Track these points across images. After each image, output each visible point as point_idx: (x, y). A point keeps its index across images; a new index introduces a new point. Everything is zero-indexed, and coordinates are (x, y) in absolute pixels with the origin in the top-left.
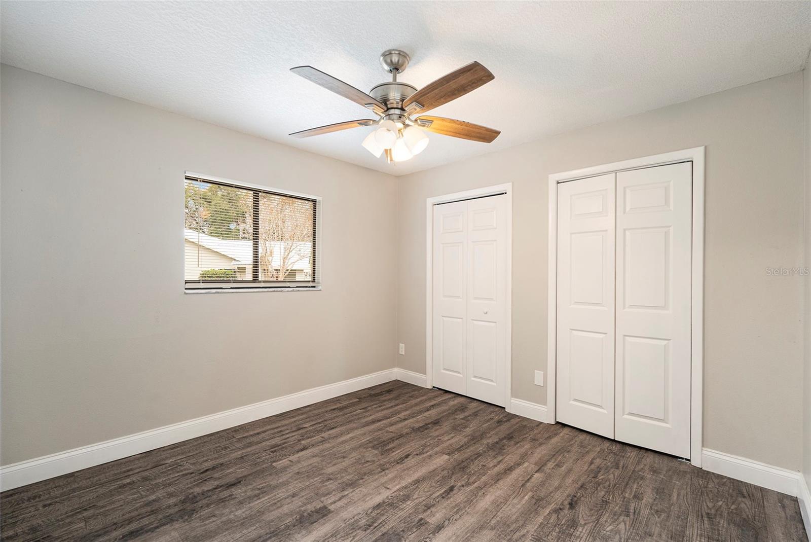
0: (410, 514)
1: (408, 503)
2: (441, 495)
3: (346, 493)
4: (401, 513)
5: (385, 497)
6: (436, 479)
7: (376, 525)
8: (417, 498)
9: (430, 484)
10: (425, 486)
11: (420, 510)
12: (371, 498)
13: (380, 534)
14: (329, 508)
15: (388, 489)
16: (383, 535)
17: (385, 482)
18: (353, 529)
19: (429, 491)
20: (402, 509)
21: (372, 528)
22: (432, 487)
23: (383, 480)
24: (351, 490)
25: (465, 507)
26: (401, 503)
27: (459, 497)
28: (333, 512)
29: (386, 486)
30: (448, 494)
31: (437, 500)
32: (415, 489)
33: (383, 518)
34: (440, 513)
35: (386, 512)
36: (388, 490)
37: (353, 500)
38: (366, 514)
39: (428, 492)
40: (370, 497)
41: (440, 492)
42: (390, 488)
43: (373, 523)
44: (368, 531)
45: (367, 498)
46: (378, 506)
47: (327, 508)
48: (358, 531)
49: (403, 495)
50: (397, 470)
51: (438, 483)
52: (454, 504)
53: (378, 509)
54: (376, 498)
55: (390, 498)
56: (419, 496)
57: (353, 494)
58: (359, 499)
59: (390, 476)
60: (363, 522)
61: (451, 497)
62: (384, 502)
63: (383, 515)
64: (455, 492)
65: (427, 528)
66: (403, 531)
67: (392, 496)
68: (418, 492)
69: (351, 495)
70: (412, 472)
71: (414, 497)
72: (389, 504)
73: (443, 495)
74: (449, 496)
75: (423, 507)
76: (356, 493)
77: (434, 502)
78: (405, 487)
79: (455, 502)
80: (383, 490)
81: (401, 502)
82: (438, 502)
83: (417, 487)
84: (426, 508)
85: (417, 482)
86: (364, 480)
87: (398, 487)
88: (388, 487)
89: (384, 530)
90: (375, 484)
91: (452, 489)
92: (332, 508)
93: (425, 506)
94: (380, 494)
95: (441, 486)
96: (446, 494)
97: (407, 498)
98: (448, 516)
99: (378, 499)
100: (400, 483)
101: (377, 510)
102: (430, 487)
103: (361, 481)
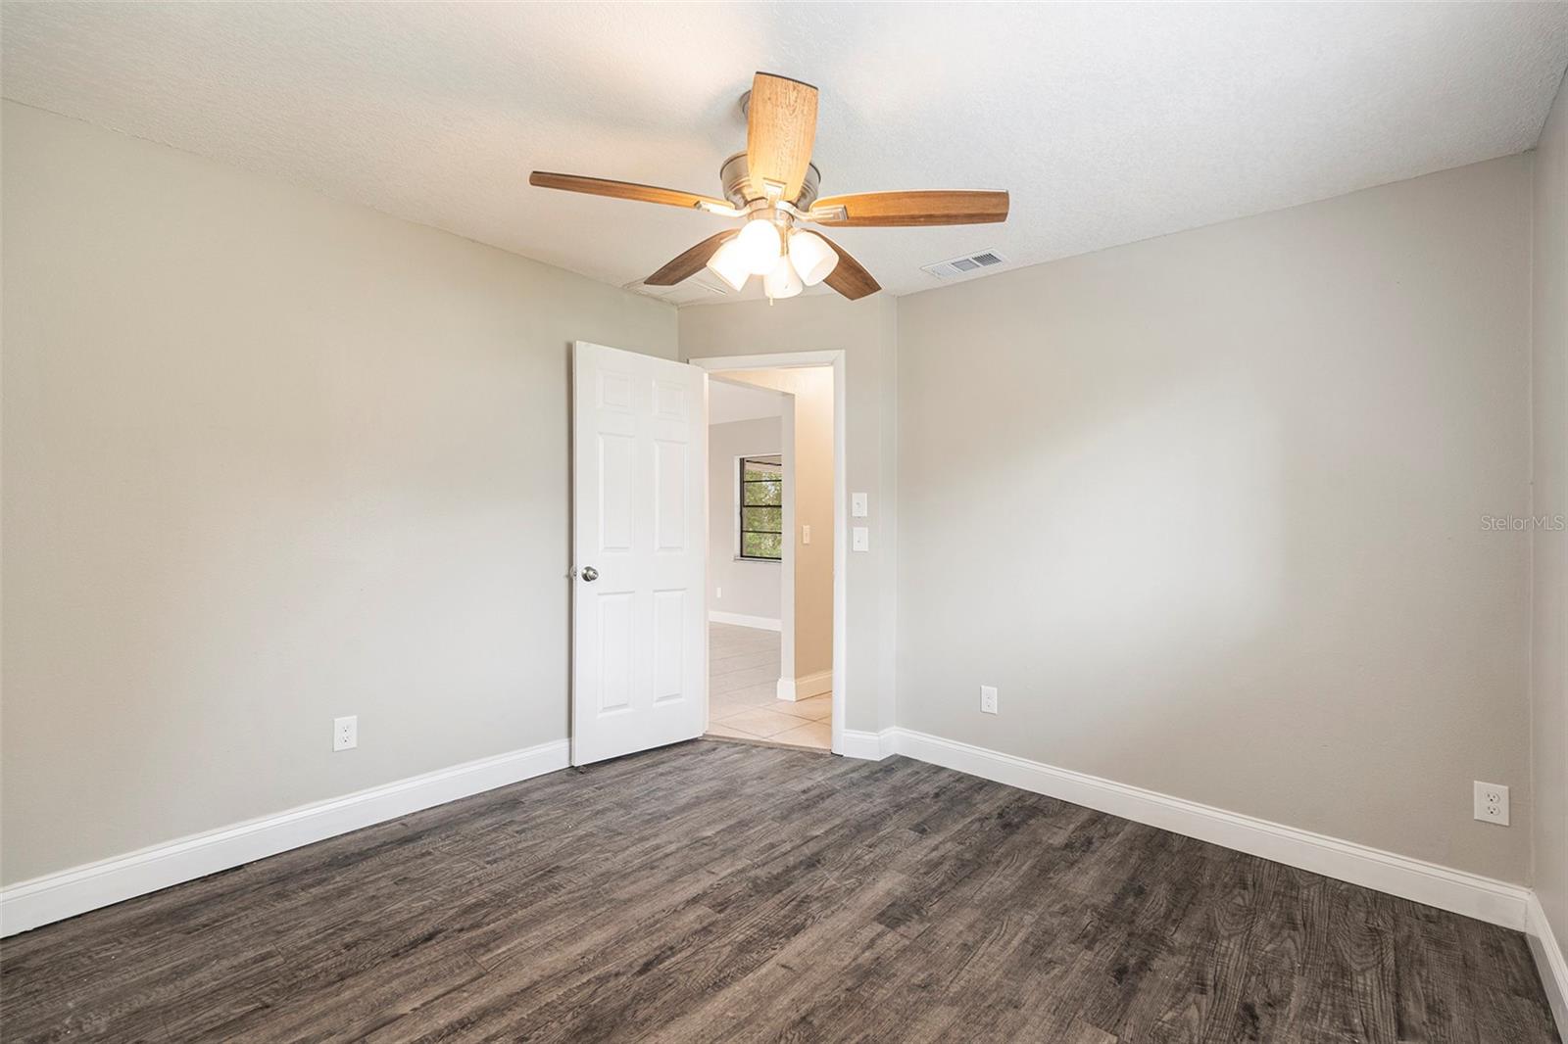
0: (739, 919)
1: (741, 936)
2: (673, 954)
3: (867, 954)
4: (756, 919)
5: (787, 947)
6: (672, 994)
7: (794, 903)
8: (725, 946)
9: (691, 980)
10: (703, 974)
11: (721, 924)
12: (813, 945)
13: (784, 892)
14: (883, 926)
15: (783, 966)
16: (780, 891)
17: (792, 982)
18: (827, 898)
19: (696, 962)
20: (753, 926)
21: (798, 899)
22: (689, 972)
23: (798, 989)
24: (860, 960)
25: (637, 931)
26: (756, 936)
27: (639, 951)
28: (874, 919)
29: (790, 974)
30: (657, 957)
31: (685, 943)
32: (725, 967)
33: (783, 912)
34: (687, 920)
35: (780, 921)
36: (784, 962)
37: (847, 941)
38: (814, 918)
39: (700, 960)
40: (816, 947)
41: (673, 959)
42: (779, 968)
43: (799, 905)
44: (803, 895)
45: (823, 945)
46: (797, 930)
47: (887, 926)
48: (818, 895)
49: (752, 951)
50: (768, 1020)
51: (670, 981)
52: (654, 937)
53: (795, 925)
54: (805, 944)
55: (777, 946)
56: (720, 950)
57: (852, 954)
58: (836, 942)
59: (784, 1001)
60: (815, 906)
61: (656, 949)
62: (788, 937)
63: (785, 917)
64: (642, 961)
65: (714, 899)
66: (751, 896)
67: (775, 949)
68: (719, 960)
69: (857, 950)
70: (730, 1014)
71: (729, 948)
72: (777, 935)
73: (669, 953)
74: (658, 952)
75: (715, 930)
76: (845, 956)
77: (691, 940)
78: (746, 970)
79: (651, 940)
80: (795, 962)
81: (755, 939)
82: (684, 940)
83: (720, 972)
84: (710, 928)
85: (719, 984)
86: (843, 987)
87: (764, 970)
88: (784, 971)
89: (780, 897)
90: (816, 976)
91: (646, 968)
92: (880, 928)
93: (711, 932)
94: (799, 954)
95: (667, 974)
96: (663, 956)
97: (744, 948)
98: (676, 915)
99: (800, 942)
100: (759, 980)
101: (797, 924)
102: (692, 971)
103: (850, 984)
